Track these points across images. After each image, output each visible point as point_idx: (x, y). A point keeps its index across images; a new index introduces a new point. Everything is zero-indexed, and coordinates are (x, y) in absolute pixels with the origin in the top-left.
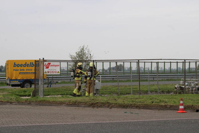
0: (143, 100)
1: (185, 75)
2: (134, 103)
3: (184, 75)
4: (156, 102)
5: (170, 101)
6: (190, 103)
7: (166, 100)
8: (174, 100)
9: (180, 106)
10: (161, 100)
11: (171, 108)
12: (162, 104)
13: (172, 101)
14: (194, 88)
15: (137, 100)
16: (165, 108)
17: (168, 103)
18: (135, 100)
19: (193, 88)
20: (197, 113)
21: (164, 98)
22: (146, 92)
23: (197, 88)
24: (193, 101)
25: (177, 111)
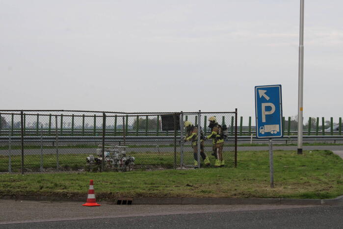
0: (25, 182)
1: (104, 138)
2: (9, 190)
3: (100, 138)
4: (48, 187)
5: (74, 185)
6: (107, 190)
7: (67, 183)
8: (81, 183)
9: (89, 194)
10: (58, 183)
11: (74, 198)
12: (59, 191)
13: (77, 184)
14: (120, 161)
15: (13, 184)
16: (64, 197)
17: (70, 189)
18: (9, 183)
19: (118, 160)
20: (119, 205)
21: (64, 180)
22: (36, 168)
23: (124, 161)
24: (112, 185)
25: (83, 204)
